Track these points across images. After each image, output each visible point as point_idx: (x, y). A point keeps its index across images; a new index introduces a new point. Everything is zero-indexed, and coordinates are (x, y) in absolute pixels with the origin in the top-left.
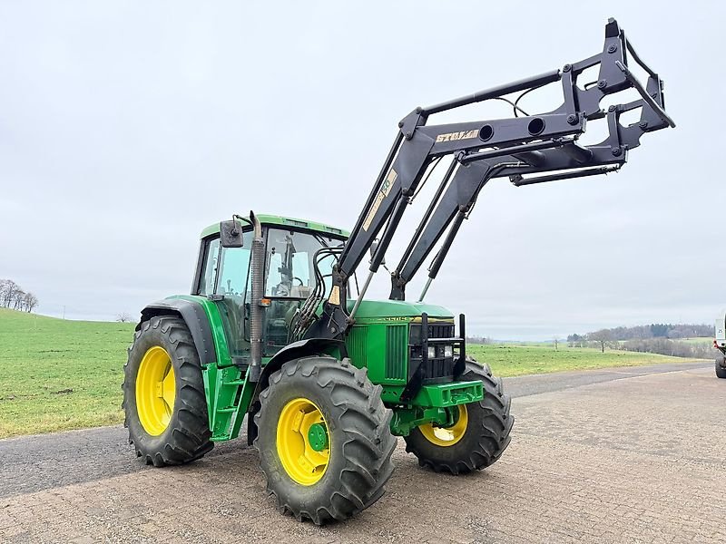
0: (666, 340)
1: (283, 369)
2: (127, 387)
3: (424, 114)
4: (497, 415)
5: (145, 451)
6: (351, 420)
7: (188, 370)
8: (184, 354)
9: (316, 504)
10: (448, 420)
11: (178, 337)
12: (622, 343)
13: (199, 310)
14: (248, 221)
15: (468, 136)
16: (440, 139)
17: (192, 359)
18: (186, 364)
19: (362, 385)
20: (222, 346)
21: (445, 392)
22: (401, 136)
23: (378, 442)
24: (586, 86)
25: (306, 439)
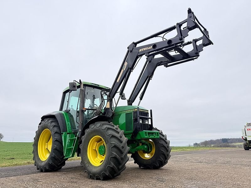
0: (227, 144)
1: (90, 127)
2: (35, 145)
3: (135, 44)
4: (165, 146)
5: (40, 167)
6: (113, 139)
7: (57, 135)
8: (56, 129)
9: (101, 171)
10: (149, 150)
11: (54, 124)
12: (212, 145)
13: (61, 115)
14: (79, 83)
15: (149, 48)
16: (140, 50)
17: (58, 131)
18: (56, 133)
19: (117, 129)
20: (69, 128)
21: (146, 133)
22: (128, 51)
23: (123, 147)
24: (184, 28)
25: (98, 152)
